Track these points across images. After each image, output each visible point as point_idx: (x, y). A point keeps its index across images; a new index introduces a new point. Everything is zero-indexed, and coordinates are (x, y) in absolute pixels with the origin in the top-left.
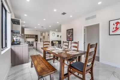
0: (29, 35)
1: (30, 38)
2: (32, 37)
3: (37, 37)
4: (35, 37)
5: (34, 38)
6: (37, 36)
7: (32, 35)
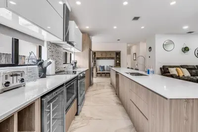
0: (102, 52)
1: (105, 58)
2: (108, 56)
3: (120, 56)
4: (114, 56)
5: (112, 58)
6: (118, 54)
7: (109, 52)
